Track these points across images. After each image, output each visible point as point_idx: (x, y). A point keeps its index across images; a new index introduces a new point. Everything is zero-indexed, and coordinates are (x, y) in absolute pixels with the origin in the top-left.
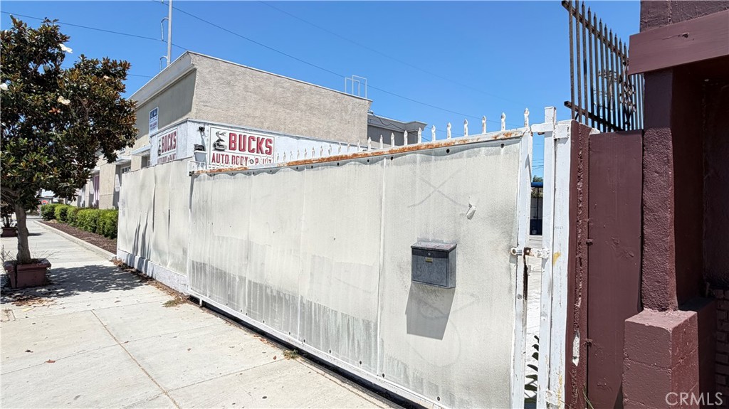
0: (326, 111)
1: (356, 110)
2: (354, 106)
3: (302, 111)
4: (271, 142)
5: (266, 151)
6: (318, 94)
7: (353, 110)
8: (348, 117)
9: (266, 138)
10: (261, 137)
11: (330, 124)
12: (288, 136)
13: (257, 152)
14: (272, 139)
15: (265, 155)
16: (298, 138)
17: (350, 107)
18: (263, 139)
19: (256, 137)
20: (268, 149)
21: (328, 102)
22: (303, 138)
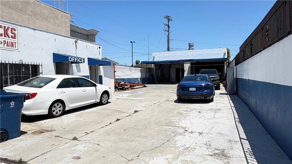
0: (45, 17)
1: (63, 19)
2: (62, 17)
3: (29, 15)
4: (15, 30)
5: (12, 36)
6: (39, 6)
7: (61, 18)
8: (58, 22)
9: (11, 27)
10: (7, 26)
11: (48, 25)
12: (27, 27)
13: (5, 36)
14: (16, 28)
15: (11, 38)
16: (34, 29)
17: (59, 17)
18: (8, 28)
19: (3, 25)
20: (13, 35)
21: (46, 12)
22: (37, 30)
